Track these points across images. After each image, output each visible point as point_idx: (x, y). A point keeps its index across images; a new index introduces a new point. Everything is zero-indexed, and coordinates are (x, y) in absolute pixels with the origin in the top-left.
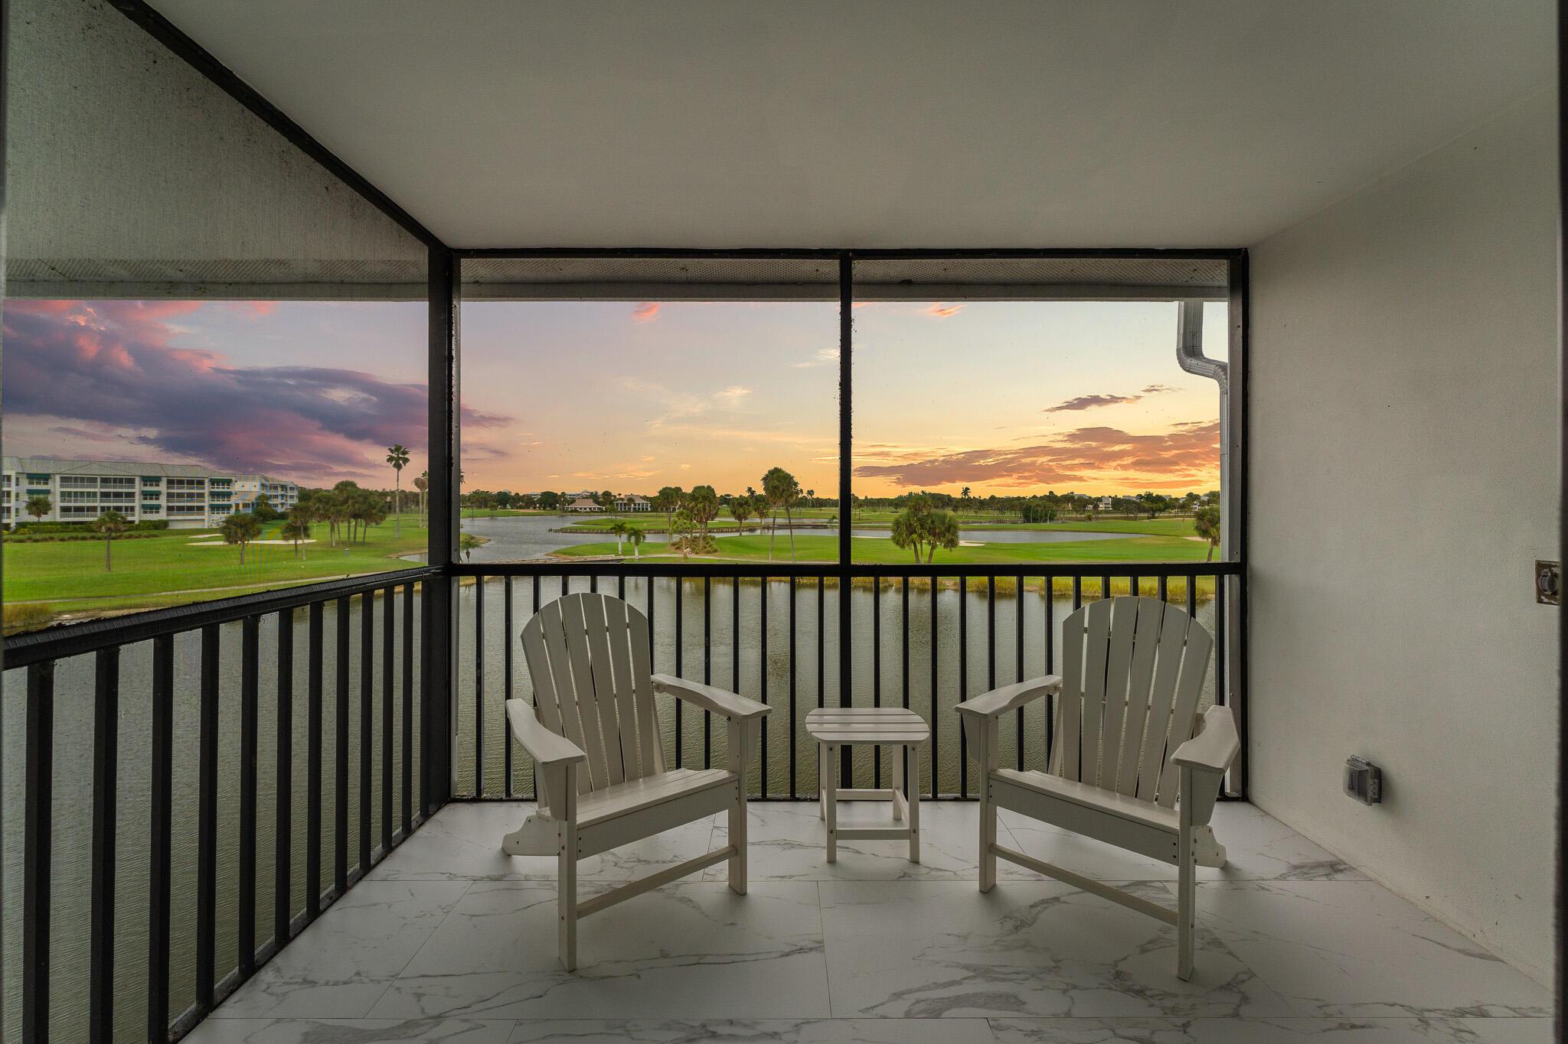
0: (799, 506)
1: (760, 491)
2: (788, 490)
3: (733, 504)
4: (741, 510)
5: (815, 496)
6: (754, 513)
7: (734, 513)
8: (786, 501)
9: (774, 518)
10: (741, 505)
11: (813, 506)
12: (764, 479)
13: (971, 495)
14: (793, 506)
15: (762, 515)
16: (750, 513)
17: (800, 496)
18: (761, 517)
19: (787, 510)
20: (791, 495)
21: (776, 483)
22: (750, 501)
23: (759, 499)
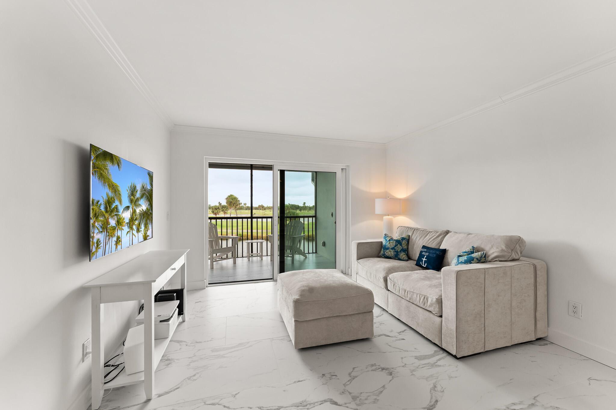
0: (240, 209)
1: (224, 203)
2: (236, 203)
3: (213, 209)
4: (216, 211)
5: (247, 206)
6: (222, 212)
7: (213, 212)
8: (235, 207)
9: (231, 214)
10: (216, 209)
11: (246, 210)
12: (226, 199)
13: (306, 205)
14: (237, 209)
15: (225, 213)
16: (220, 212)
17: (241, 205)
18: (224, 214)
19: (236, 211)
20: (237, 205)
21: (231, 200)
22: (220, 207)
23: (223, 207)
